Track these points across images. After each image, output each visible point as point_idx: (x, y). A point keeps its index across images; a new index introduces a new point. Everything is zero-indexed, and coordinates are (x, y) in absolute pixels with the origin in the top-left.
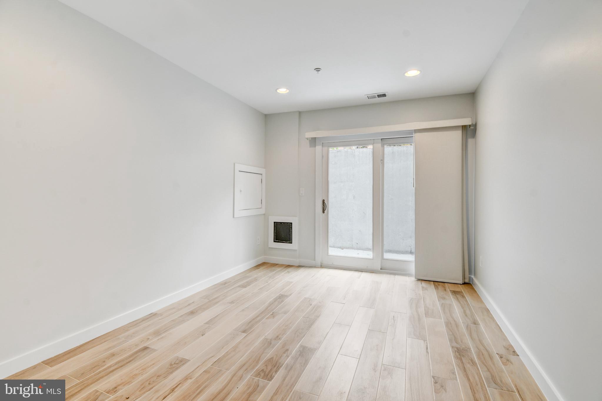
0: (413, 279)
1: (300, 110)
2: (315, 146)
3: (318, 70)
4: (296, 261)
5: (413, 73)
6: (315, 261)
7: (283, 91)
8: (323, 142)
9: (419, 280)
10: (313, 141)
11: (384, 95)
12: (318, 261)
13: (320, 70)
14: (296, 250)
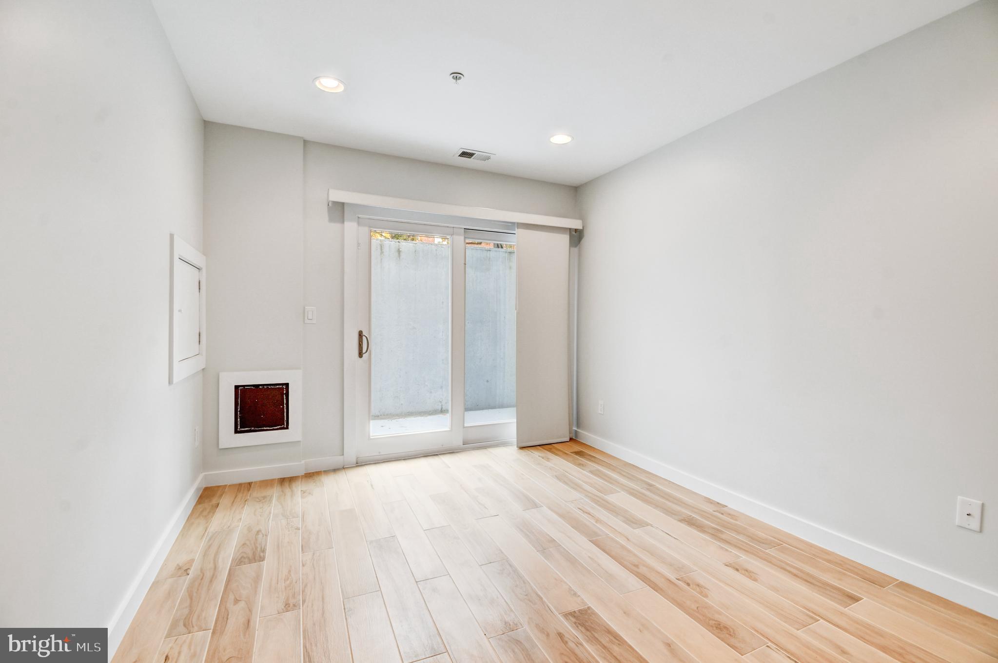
0: (515, 448)
1: (308, 138)
2: (343, 222)
3: (457, 76)
4: (297, 466)
5: (560, 139)
6: (342, 457)
7: (329, 84)
8: (360, 216)
9: (522, 448)
10: (339, 210)
11: (488, 158)
12: (351, 455)
13: (460, 78)
14: (299, 442)
